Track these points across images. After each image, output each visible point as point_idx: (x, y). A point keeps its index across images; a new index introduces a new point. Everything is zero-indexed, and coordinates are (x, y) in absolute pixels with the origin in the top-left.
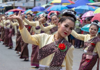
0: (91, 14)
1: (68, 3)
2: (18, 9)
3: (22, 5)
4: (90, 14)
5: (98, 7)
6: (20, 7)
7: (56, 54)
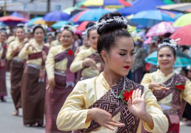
0: (168, 27)
1: (117, 4)
2: (14, 17)
3: (21, 8)
4: (166, 28)
5: (181, 14)
6: (19, 12)
7: (123, 114)
